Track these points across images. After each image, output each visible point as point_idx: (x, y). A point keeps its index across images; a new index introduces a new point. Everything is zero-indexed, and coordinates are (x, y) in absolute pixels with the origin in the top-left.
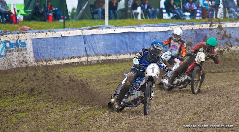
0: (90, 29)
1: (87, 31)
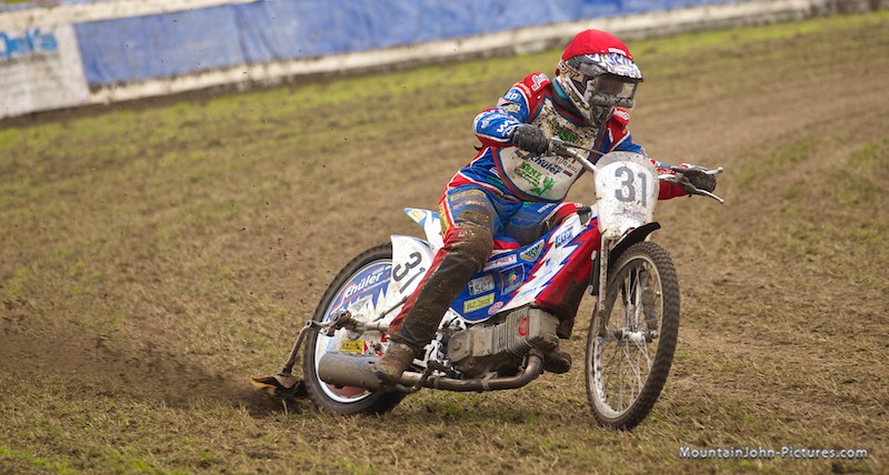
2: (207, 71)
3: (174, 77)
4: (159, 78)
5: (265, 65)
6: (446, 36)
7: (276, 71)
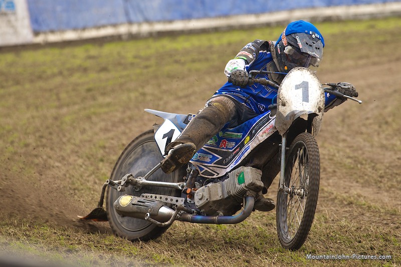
2: (104, 26)
3: (84, 29)
4: (75, 29)
5: (139, 24)
6: (249, 12)
7: (145, 28)
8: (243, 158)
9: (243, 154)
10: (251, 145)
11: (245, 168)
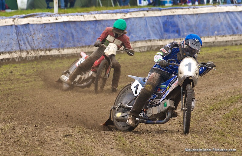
0: (24, 17)
1: (20, 20)
8: (166, 96)
9: (166, 94)
10: (170, 90)
11: (167, 100)
